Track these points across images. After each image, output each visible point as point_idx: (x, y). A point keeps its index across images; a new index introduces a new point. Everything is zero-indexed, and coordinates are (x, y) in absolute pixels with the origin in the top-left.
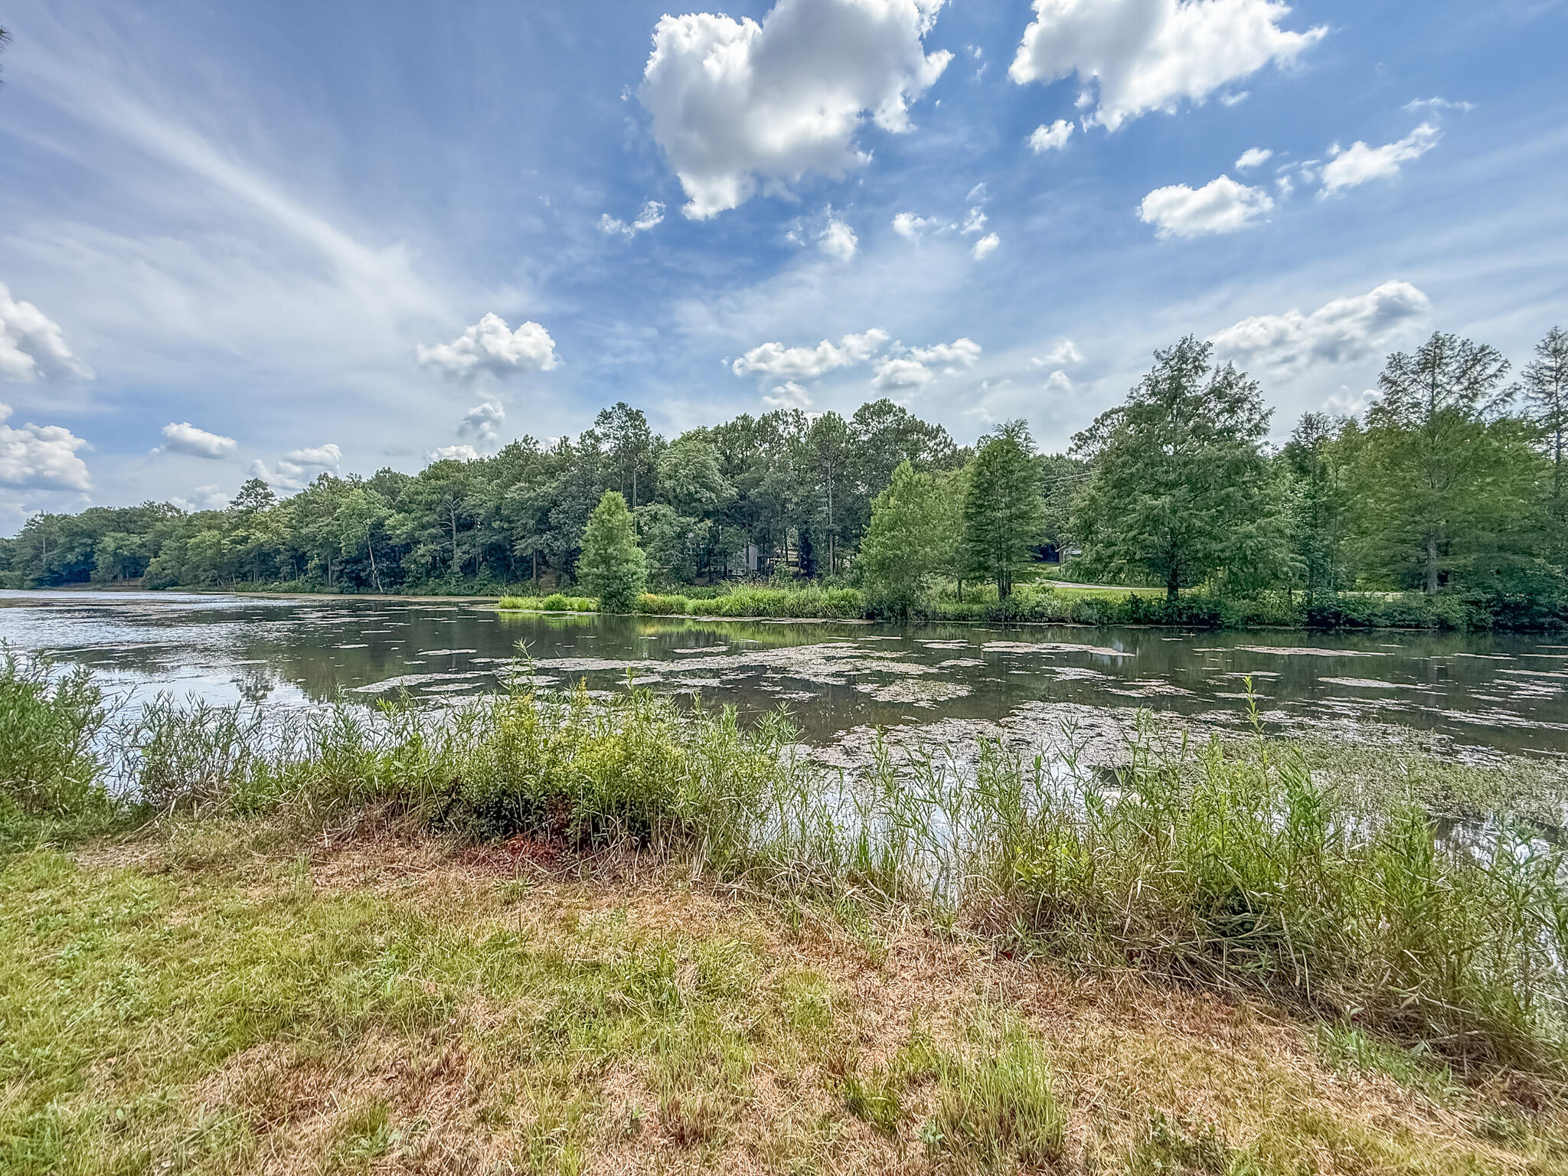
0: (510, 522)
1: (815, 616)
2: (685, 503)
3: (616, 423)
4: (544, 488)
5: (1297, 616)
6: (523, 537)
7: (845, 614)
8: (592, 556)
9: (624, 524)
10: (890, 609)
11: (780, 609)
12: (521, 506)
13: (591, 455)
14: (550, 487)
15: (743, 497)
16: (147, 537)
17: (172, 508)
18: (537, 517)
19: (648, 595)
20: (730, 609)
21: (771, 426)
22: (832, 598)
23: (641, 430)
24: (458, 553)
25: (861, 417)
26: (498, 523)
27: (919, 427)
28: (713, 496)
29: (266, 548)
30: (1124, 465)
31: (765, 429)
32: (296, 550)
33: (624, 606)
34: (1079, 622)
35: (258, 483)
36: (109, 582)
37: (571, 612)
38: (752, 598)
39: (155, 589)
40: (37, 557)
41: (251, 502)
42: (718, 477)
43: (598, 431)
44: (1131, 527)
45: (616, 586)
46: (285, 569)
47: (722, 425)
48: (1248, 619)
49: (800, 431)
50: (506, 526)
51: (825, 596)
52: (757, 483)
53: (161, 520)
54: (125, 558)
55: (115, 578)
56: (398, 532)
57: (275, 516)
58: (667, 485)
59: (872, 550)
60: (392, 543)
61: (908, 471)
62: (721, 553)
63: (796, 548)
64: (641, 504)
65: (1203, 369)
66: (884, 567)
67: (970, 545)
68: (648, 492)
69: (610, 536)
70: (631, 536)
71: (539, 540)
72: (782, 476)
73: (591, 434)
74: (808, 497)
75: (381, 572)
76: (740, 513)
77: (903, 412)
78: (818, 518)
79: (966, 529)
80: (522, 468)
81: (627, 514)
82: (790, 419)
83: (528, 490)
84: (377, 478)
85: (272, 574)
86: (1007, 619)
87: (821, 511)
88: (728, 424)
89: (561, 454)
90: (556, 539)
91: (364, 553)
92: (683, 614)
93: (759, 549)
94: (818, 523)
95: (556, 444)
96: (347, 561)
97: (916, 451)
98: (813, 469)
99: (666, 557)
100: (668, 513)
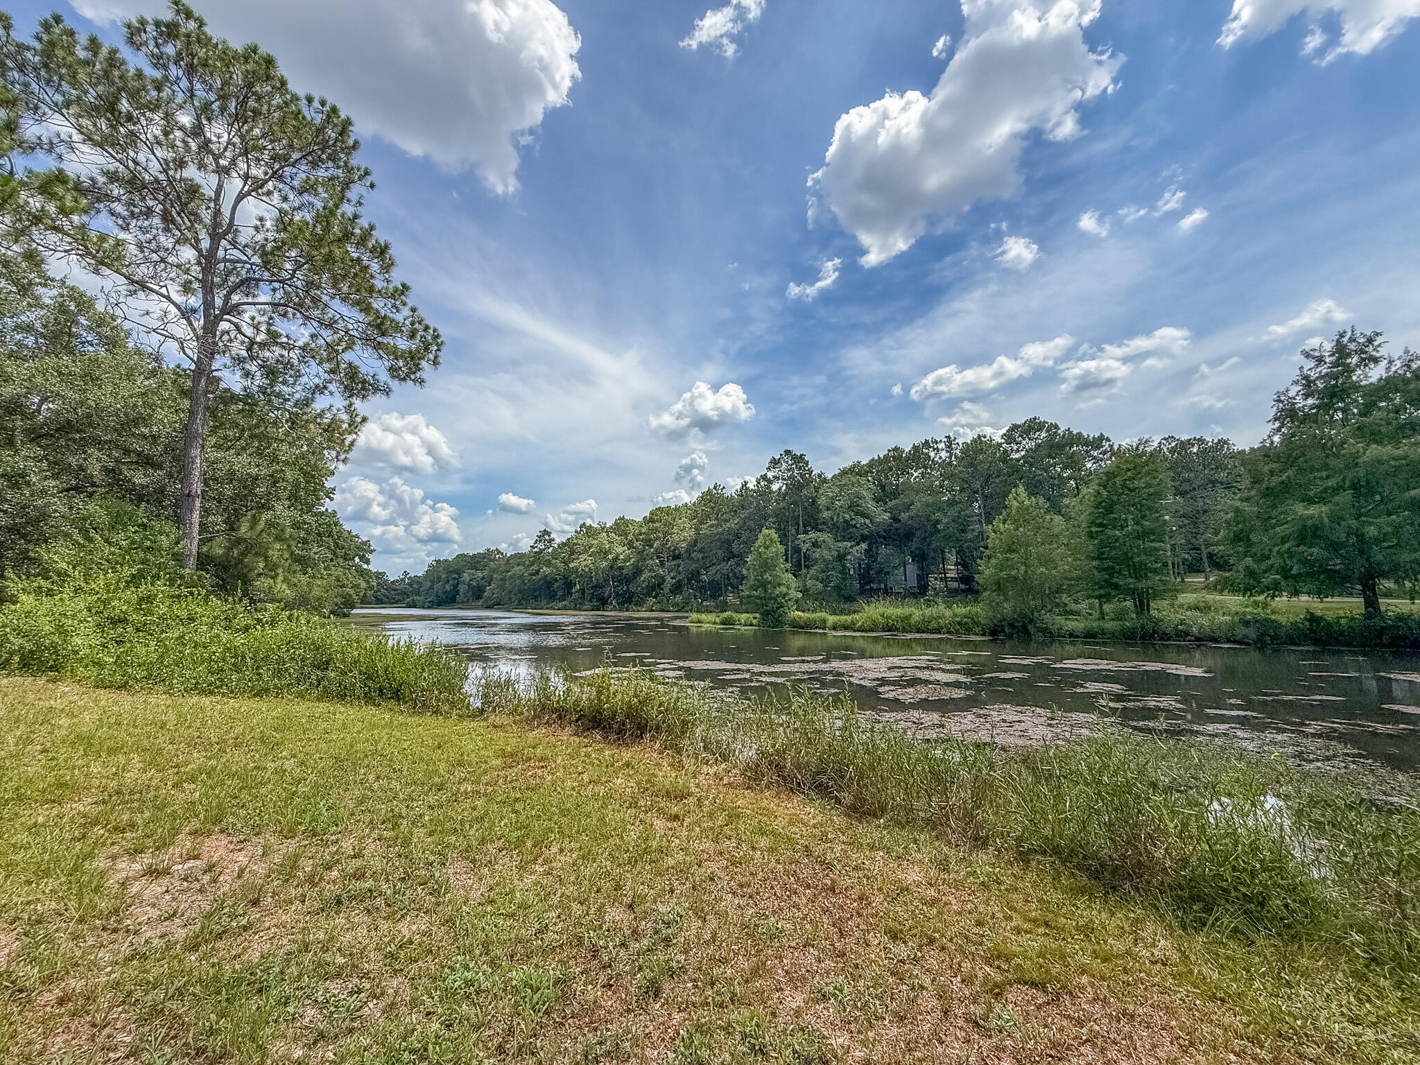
0: (704, 553)
1: (938, 632)
2: (844, 531)
3: (784, 466)
4: (728, 525)
6: (714, 564)
7: (968, 630)
8: (752, 582)
9: (777, 555)
10: (1012, 626)
11: (905, 625)
12: (712, 540)
13: (763, 492)
14: (733, 524)
15: (896, 520)
16: (486, 572)
17: (499, 552)
18: (724, 548)
19: (797, 613)
20: (860, 627)
21: (923, 453)
22: (955, 615)
23: (804, 470)
24: (667, 578)
25: (1009, 437)
26: (695, 553)
27: (1079, 439)
28: (868, 521)
29: (548, 579)
30: (1272, 473)
31: (918, 456)
32: (567, 579)
33: (778, 622)
34: (1235, 642)
35: (546, 533)
36: (465, 606)
37: (738, 627)
38: (882, 616)
39: (488, 607)
40: (431, 587)
41: (541, 546)
42: (871, 504)
43: (770, 475)
44: (1284, 540)
45: (771, 605)
46: (560, 593)
47: (876, 458)
49: (951, 455)
50: (701, 555)
51: (948, 613)
52: (907, 508)
53: (493, 560)
54: (473, 587)
55: (468, 600)
56: (628, 564)
57: (555, 555)
58: (826, 514)
59: (986, 571)
60: (624, 572)
61: (1019, 497)
62: (880, 572)
63: (957, 564)
64: (806, 532)
65: (1376, 360)
66: (999, 587)
67: (1095, 563)
68: (812, 522)
69: (766, 565)
70: (782, 564)
71: (725, 567)
72: (931, 500)
73: (764, 477)
74: (959, 517)
75: (617, 595)
76: (897, 535)
77: (1056, 427)
78: (970, 536)
79: (1091, 548)
80: (712, 508)
81: (780, 546)
82: (942, 446)
83: (717, 526)
84: (616, 524)
85: (552, 597)
86: (1143, 638)
87: (973, 530)
88: (882, 456)
89: (742, 495)
90: (738, 565)
91: (606, 581)
92: (824, 628)
93: (919, 567)
94: (971, 541)
95: (739, 487)
96: (596, 587)
97: (1073, 463)
98: (962, 490)
99: (828, 577)
100: (826, 540)
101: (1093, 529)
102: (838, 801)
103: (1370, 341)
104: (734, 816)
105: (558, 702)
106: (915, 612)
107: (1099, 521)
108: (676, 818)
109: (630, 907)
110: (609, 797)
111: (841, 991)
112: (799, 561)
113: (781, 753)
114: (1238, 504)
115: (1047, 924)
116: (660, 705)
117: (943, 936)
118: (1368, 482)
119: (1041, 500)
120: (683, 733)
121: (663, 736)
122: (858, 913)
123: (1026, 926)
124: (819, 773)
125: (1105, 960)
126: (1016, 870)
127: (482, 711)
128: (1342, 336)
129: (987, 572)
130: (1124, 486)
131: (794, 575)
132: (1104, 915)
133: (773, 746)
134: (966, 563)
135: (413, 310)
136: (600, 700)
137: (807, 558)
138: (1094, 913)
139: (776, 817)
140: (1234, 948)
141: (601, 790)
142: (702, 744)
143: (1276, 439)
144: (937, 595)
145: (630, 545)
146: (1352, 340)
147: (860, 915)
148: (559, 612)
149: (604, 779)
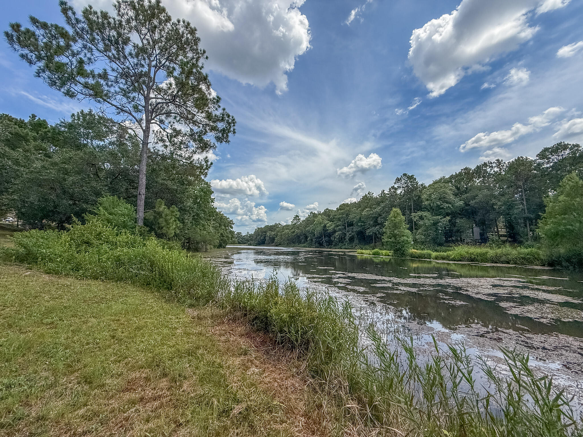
1: (508, 263)
2: (436, 210)
3: (403, 181)
4: (376, 210)
6: (369, 228)
8: (388, 235)
9: (401, 221)
11: (484, 258)
12: (368, 217)
13: (393, 195)
14: (378, 209)
15: (467, 204)
16: (275, 232)
17: (280, 224)
18: (374, 221)
19: (413, 250)
20: (453, 258)
21: (483, 170)
22: (520, 253)
23: (414, 183)
24: (348, 234)
25: (542, 156)
26: (360, 223)
28: (450, 206)
29: (298, 234)
31: (480, 171)
32: (305, 235)
33: (403, 254)
35: (297, 216)
37: (382, 256)
38: (467, 253)
39: (276, 246)
40: (256, 238)
41: (295, 221)
42: (452, 197)
43: (396, 186)
45: (399, 246)
46: (303, 241)
47: (454, 174)
49: (501, 169)
50: (363, 224)
51: (514, 252)
52: (474, 198)
53: (278, 228)
54: (271, 238)
55: (269, 243)
56: (330, 228)
57: (301, 225)
58: (426, 203)
60: (329, 231)
62: (457, 231)
63: (506, 227)
64: (415, 212)
68: (418, 206)
69: (396, 226)
70: (404, 226)
71: (375, 229)
73: (393, 187)
74: (508, 202)
75: (326, 241)
76: (468, 212)
80: (368, 203)
81: (402, 217)
82: (494, 165)
83: (370, 211)
84: (325, 211)
85: (300, 242)
88: (458, 173)
89: (382, 197)
90: (381, 228)
91: (321, 235)
92: (430, 259)
93: (480, 229)
94: (516, 214)
95: (380, 193)
96: (317, 238)
99: (428, 234)
100: (427, 215)
112: (413, 226)
134: (512, 227)
135: (224, 109)
137: (416, 224)
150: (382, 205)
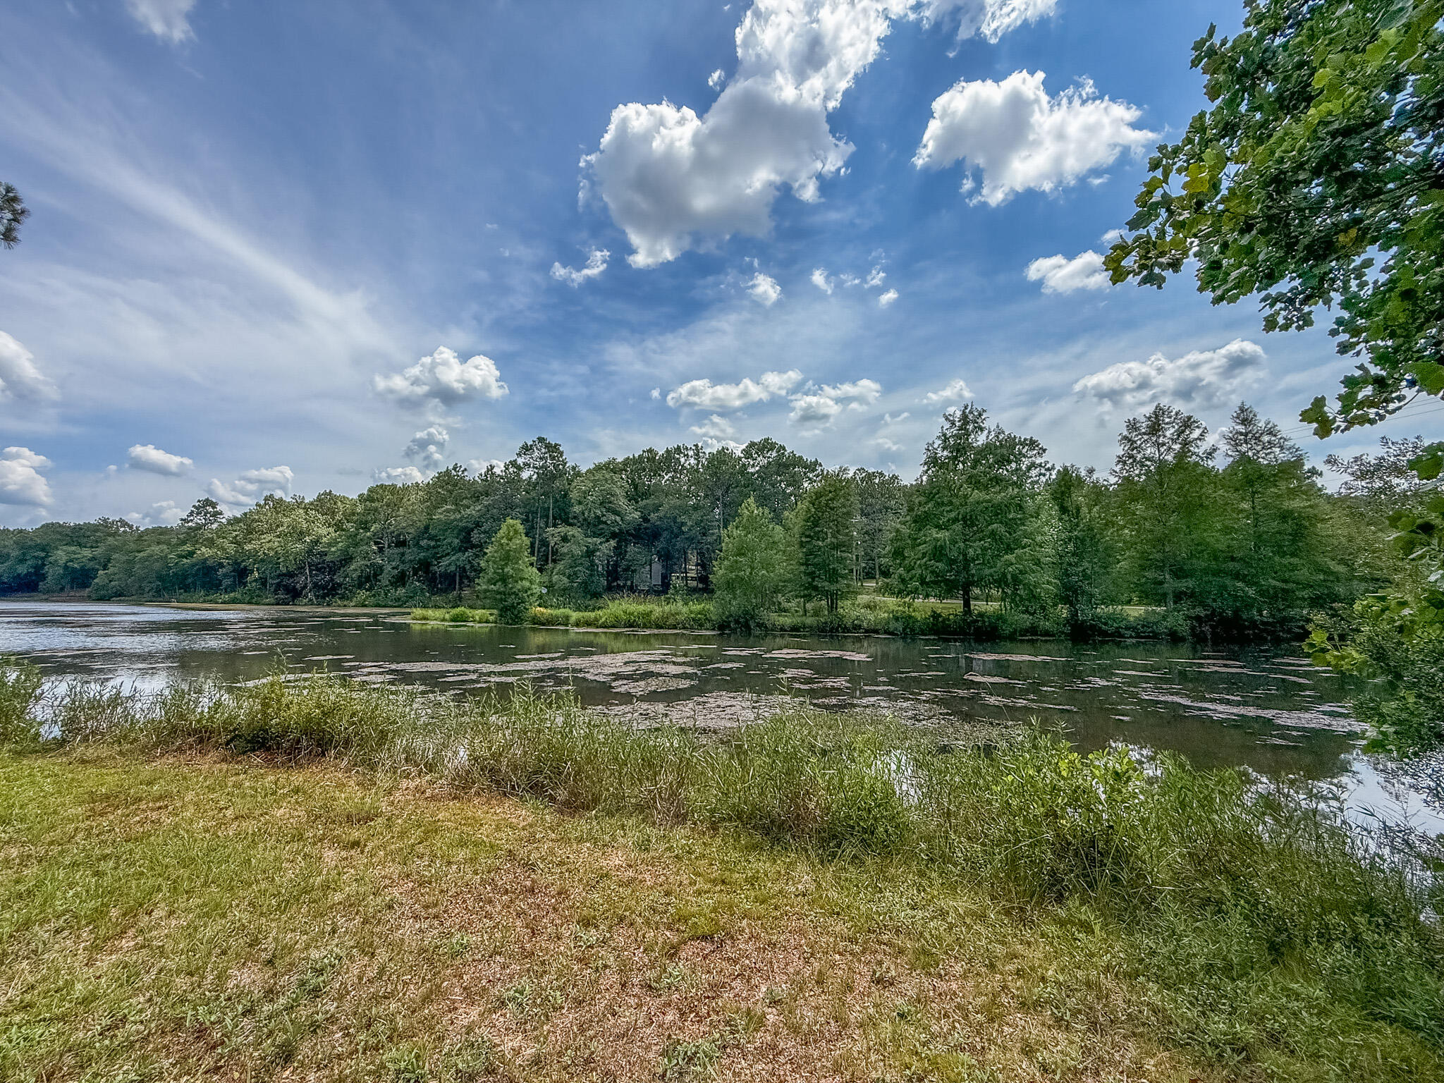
0: (437, 541)
1: (675, 627)
2: (594, 526)
3: (536, 454)
4: (468, 511)
5: (1062, 628)
6: (448, 554)
7: (701, 625)
8: (490, 575)
9: (521, 547)
10: (737, 622)
11: (646, 621)
12: (447, 526)
13: (513, 481)
14: (474, 510)
15: (646, 520)
16: (98, 551)
17: (124, 524)
18: (461, 537)
19: (539, 609)
20: (603, 623)
21: (674, 458)
22: (691, 612)
23: (558, 461)
24: (387, 567)
25: (747, 453)
26: (425, 541)
27: (798, 461)
28: (618, 519)
29: (209, 563)
30: (920, 504)
31: (670, 460)
32: (239, 564)
33: (517, 619)
34: (890, 633)
35: (209, 503)
36: (57, 593)
37: (471, 624)
38: (625, 612)
41: (200, 520)
42: (622, 502)
43: (520, 461)
44: (923, 556)
45: (511, 600)
46: (226, 583)
47: (631, 457)
48: (1025, 632)
49: (698, 463)
50: (432, 543)
51: (685, 610)
52: (657, 508)
53: (113, 534)
54: (74, 570)
55: (63, 588)
56: (332, 549)
57: (221, 533)
58: (577, 509)
59: (719, 572)
60: (328, 558)
61: (750, 506)
62: (626, 570)
63: (697, 565)
64: (555, 525)
65: (982, 429)
66: (730, 586)
67: (803, 568)
68: (563, 516)
69: (508, 558)
70: (526, 558)
71: (462, 558)
72: (678, 502)
73: (514, 463)
74: (702, 521)
75: (316, 585)
76: (645, 534)
77: (784, 448)
78: (709, 539)
79: (801, 555)
80: (451, 492)
81: (524, 538)
82: (691, 453)
83: (454, 512)
84: (319, 499)
85: (214, 587)
86: (831, 631)
87: (713, 534)
88: (636, 456)
89: (487, 481)
90: (477, 556)
91: (301, 568)
92: (567, 625)
93: (663, 566)
94: (710, 543)
95: (483, 471)
96: (284, 575)
97: (795, 482)
98: (706, 496)
99: (575, 573)
100: (576, 534)
101: (803, 539)
102: (552, 799)
103: (980, 415)
104: (433, 830)
105: (199, 721)
106: (657, 608)
107: (807, 533)
108: (355, 844)
109: (270, 962)
110: (261, 834)
111: (521, 993)
112: (545, 556)
113: (497, 757)
114: (899, 526)
115: (723, 882)
116: (353, 715)
117: (633, 912)
118: (971, 516)
119: (767, 511)
120: (380, 745)
121: (353, 751)
122: (554, 908)
123: (706, 887)
124: (535, 773)
125: (762, 902)
126: (707, 839)
127: (61, 743)
128: (966, 408)
129: (721, 572)
130: (827, 505)
131: (539, 570)
132: (768, 864)
133: (490, 749)
134: (704, 565)
136: (264, 713)
137: (555, 552)
138: (761, 865)
139: (481, 825)
140: (852, 872)
141: (250, 826)
142: (404, 756)
143: (925, 478)
144: (677, 592)
145: (339, 527)
146: (971, 412)
147: (555, 910)
148: (226, 606)
149: (257, 812)
150: (486, 501)
